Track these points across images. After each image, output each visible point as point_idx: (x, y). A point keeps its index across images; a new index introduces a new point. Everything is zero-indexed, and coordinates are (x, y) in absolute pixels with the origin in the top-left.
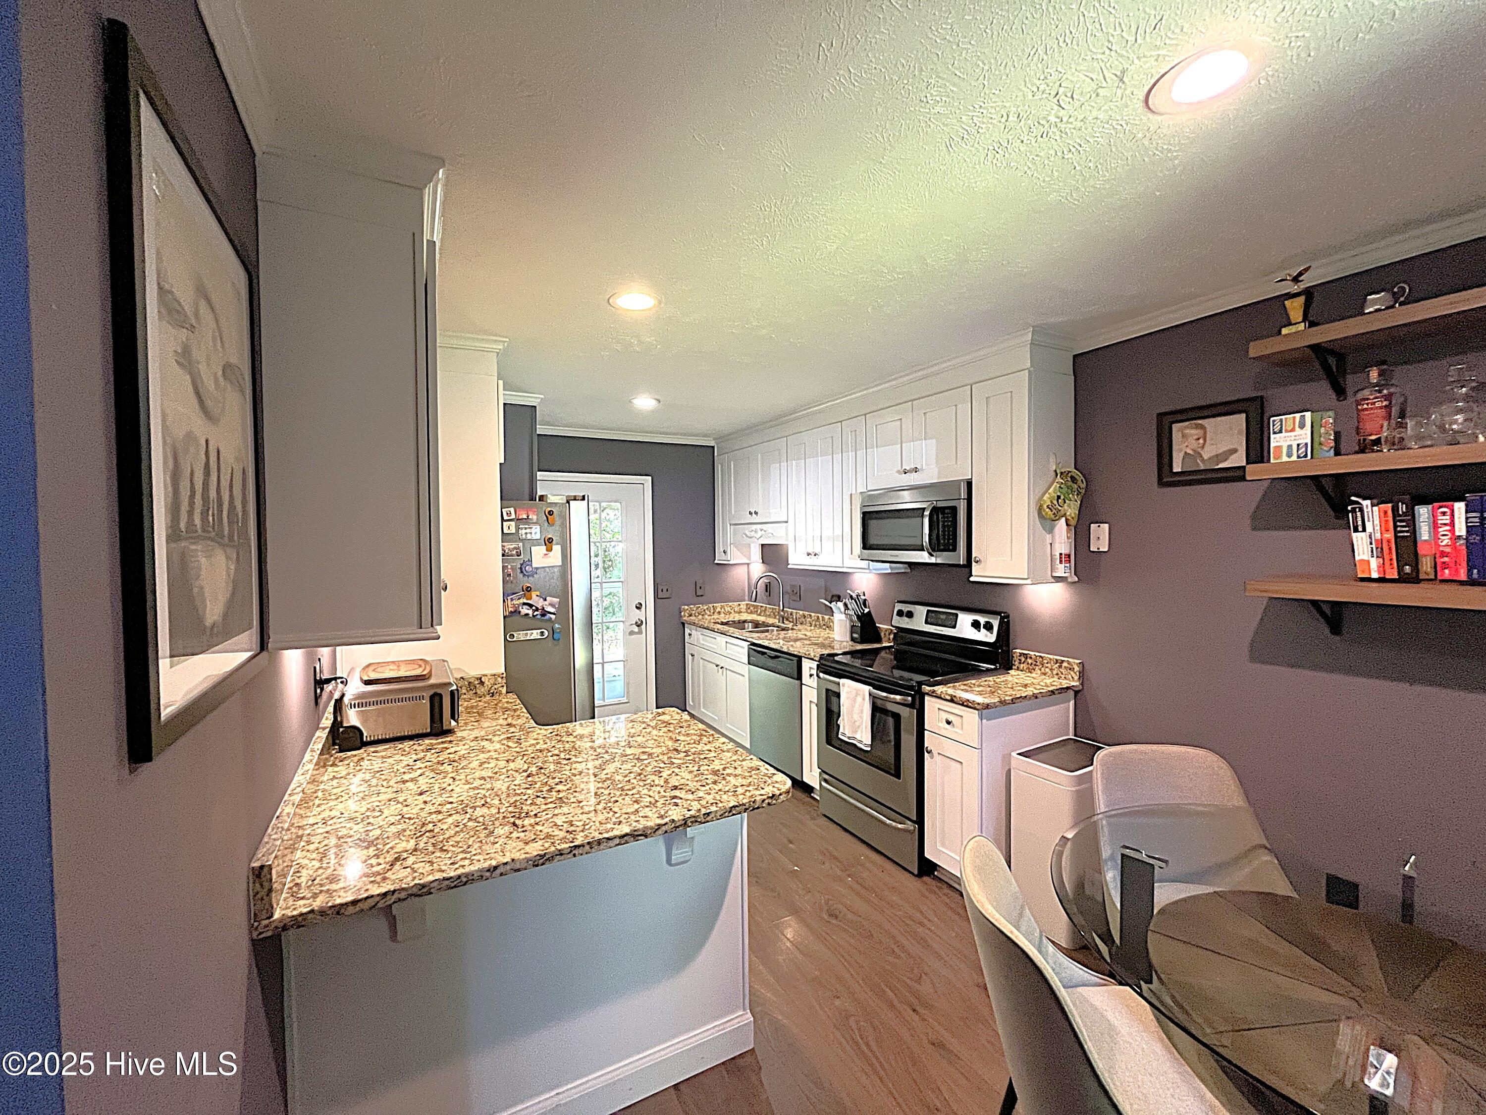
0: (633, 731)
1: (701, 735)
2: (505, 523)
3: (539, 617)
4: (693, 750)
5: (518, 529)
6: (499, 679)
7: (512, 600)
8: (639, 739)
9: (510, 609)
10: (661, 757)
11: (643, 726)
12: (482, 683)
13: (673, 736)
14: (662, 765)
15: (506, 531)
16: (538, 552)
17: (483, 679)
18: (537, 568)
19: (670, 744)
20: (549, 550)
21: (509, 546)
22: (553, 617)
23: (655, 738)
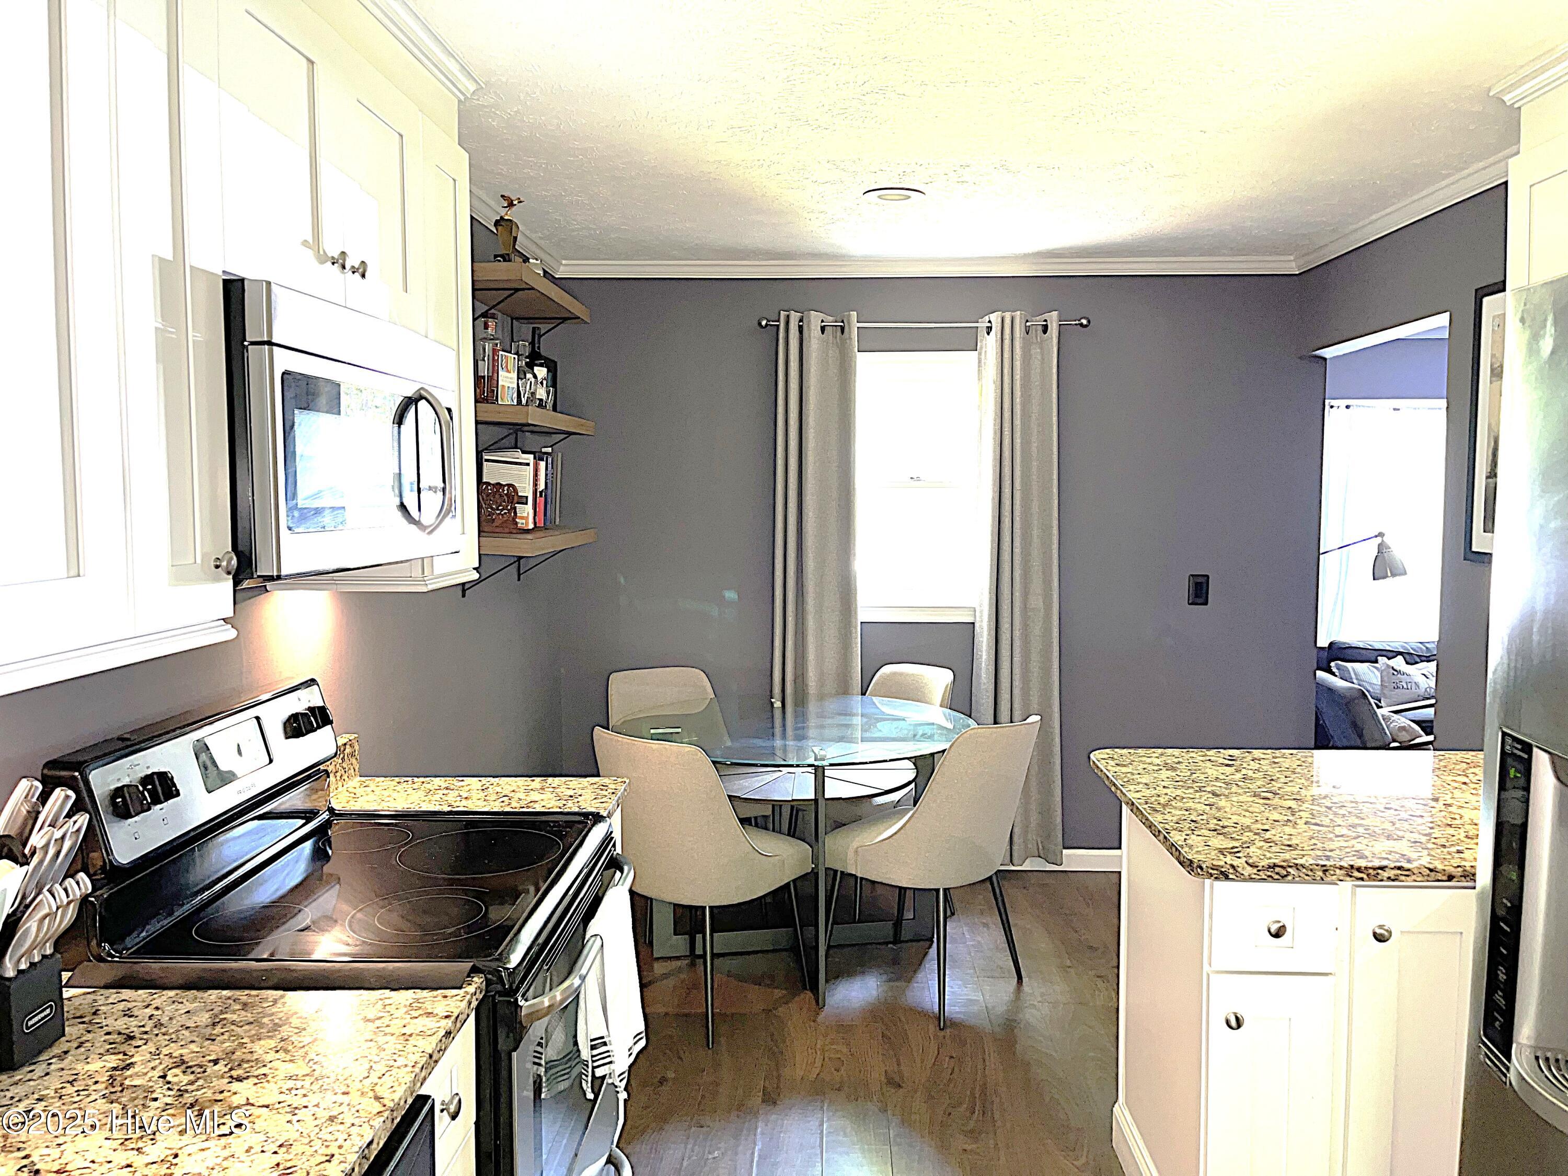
0: (1288, 830)
1: (1164, 806)
4: (1191, 791)
8: (1276, 816)
10: (1241, 791)
11: (1268, 835)
13: (1214, 811)
14: (1240, 783)
19: (1222, 803)
23: (1247, 814)
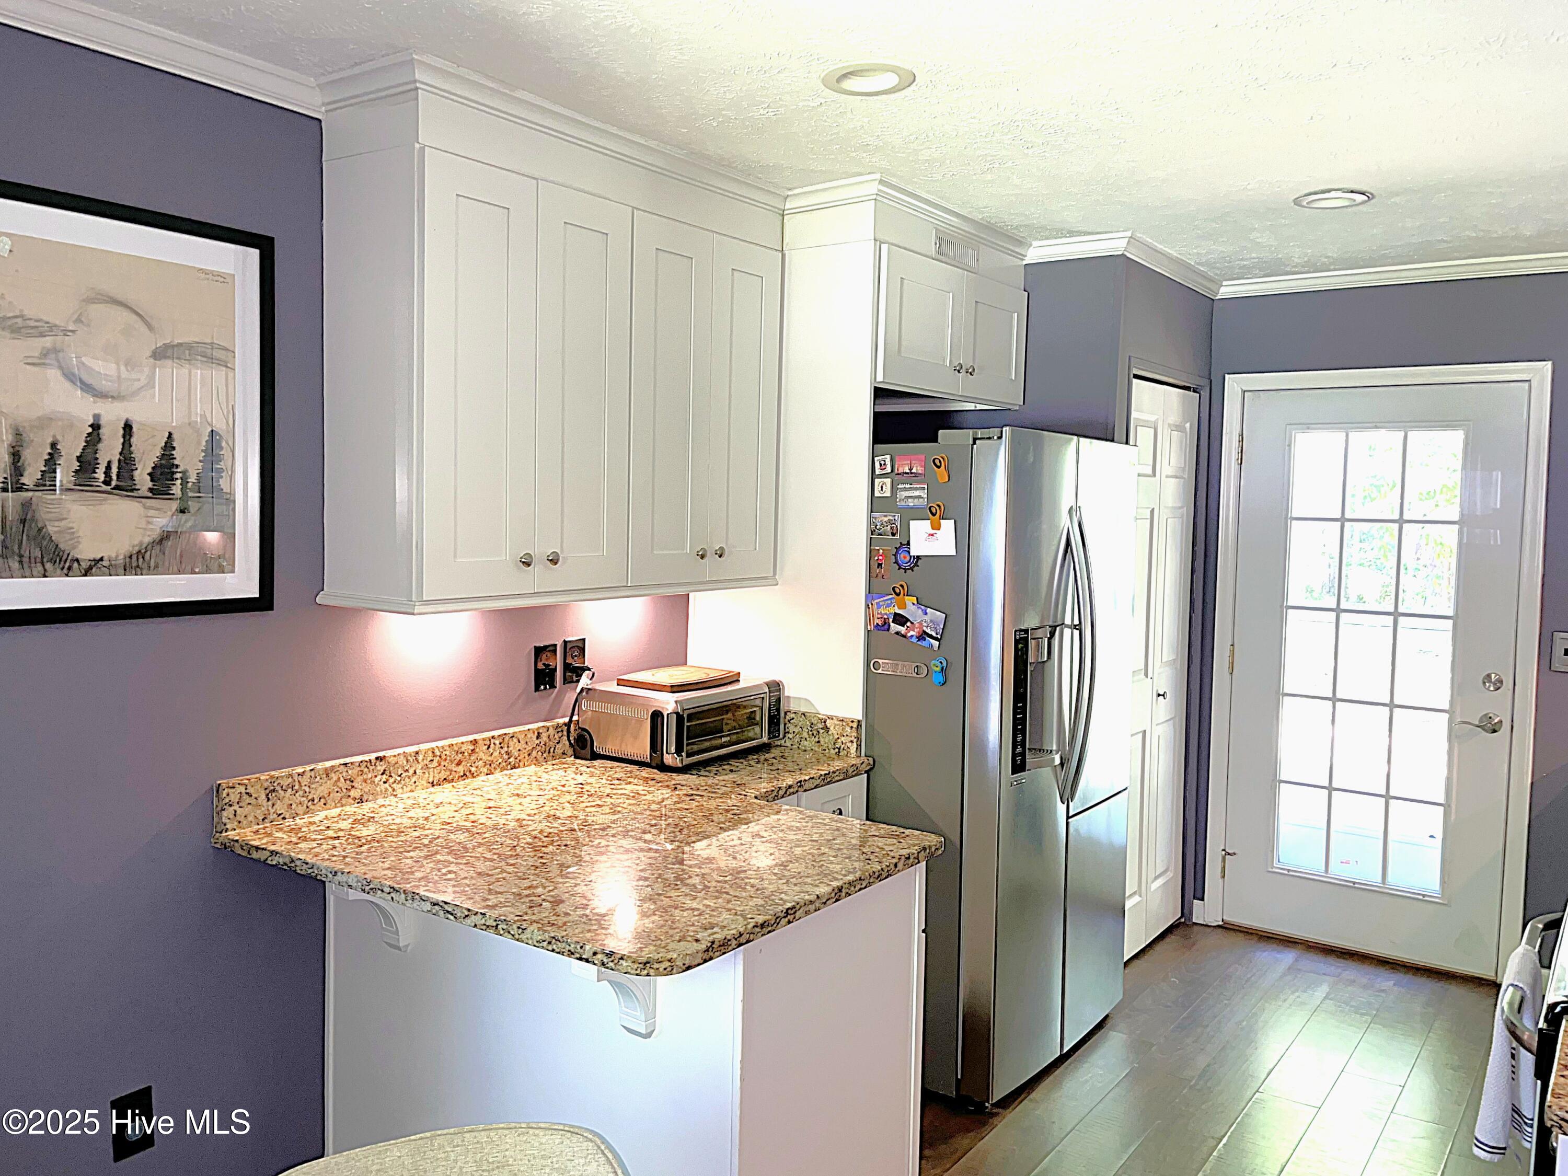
2: (877, 481)
3: (914, 640)
5: (894, 489)
6: (848, 729)
7: (879, 606)
9: (877, 621)
12: (827, 729)
15: (877, 494)
16: (919, 530)
17: (829, 723)
18: (918, 557)
20: (936, 526)
21: (882, 518)
22: (936, 643)
